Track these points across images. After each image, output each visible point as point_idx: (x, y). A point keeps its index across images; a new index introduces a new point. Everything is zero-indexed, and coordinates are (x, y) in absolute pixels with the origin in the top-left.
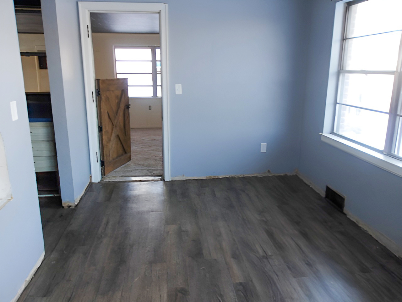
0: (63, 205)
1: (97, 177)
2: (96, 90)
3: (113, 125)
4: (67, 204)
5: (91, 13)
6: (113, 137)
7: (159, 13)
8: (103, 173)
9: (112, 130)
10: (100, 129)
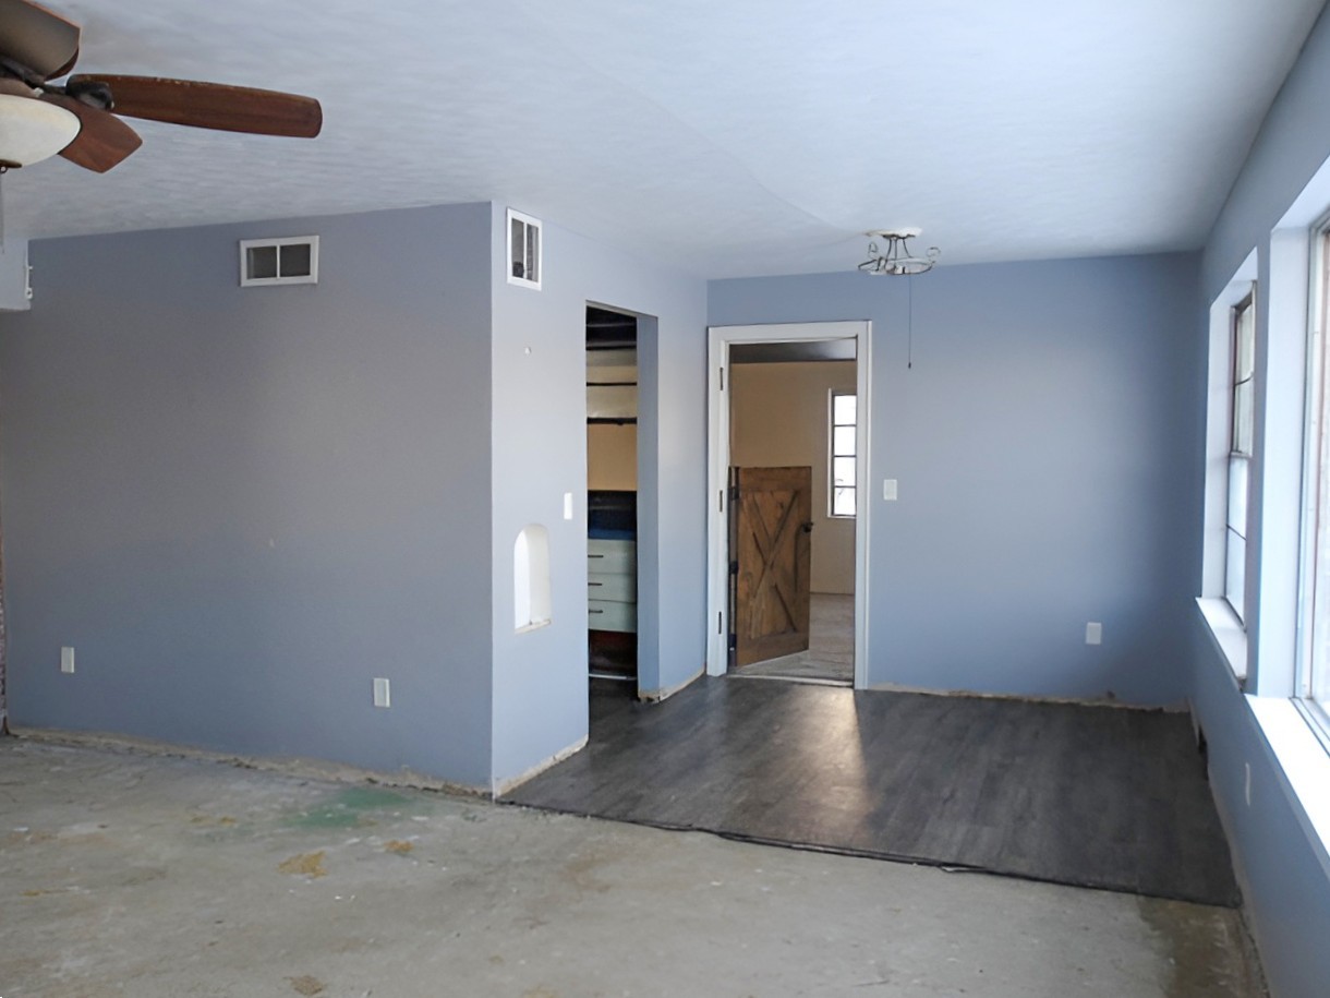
0: (639, 696)
1: (717, 665)
2: (730, 490)
3: (765, 563)
4: (646, 696)
5: (731, 346)
6: (763, 588)
7: (856, 337)
8: (732, 660)
9: (763, 574)
10: (733, 568)
